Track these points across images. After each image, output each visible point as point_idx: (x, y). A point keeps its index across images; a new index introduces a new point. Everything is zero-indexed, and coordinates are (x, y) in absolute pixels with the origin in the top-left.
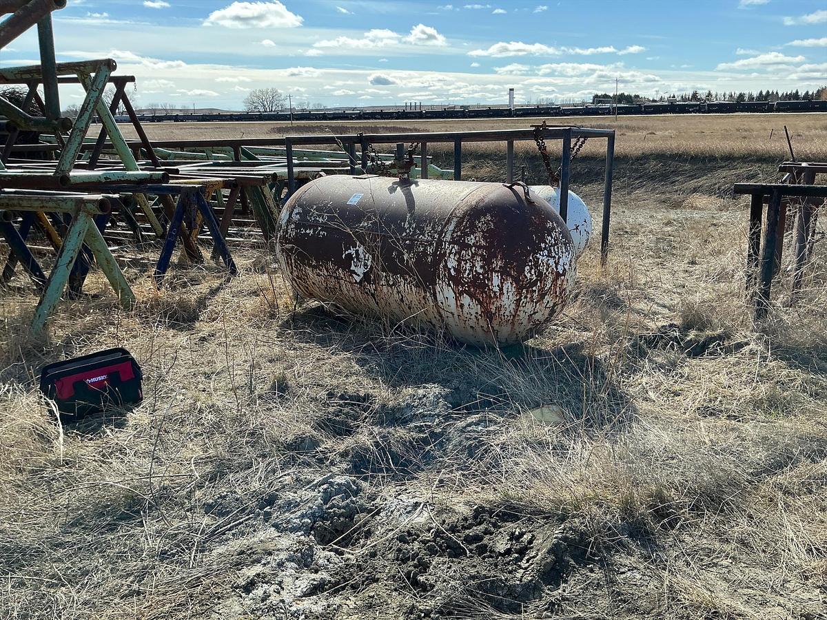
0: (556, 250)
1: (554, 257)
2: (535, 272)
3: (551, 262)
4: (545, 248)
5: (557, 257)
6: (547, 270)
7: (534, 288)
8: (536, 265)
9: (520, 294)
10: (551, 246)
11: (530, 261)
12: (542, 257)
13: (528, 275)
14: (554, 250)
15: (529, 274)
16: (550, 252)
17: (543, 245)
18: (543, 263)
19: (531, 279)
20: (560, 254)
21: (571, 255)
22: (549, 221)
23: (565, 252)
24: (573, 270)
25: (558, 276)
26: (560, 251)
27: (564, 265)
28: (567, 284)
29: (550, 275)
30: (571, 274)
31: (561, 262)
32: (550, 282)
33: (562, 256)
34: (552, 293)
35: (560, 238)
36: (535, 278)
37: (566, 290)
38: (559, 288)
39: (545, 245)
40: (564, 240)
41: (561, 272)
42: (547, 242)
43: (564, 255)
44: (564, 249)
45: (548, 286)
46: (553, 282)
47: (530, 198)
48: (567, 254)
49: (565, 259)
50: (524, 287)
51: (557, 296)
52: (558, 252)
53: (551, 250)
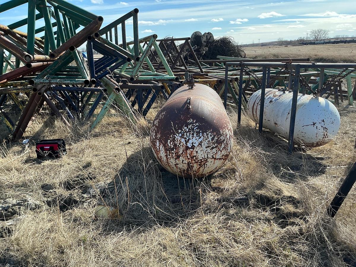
0: (188, 135)
1: (185, 138)
2: (173, 144)
3: (183, 140)
4: (180, 133)
5: (187, 138)
6: (180, 144)
7: (173, 152)
8: (174, 140)
9: (166, 152)
10: (185, 132)
11: (171, 138)
12: (178, 137)
13: (169, 144)
14: (186, 134)
15: (170, 144)
16: (183, 135)
17: (180, 131)
18: (177, 140)
19: (171, 147)
20: (191, 137)
21: (203, 139)
22: (191, 119)
23: (196, 137)
24: (204, 147)
25: (187, 148)
26: (191, 135)
27: (192, 143)
28: (197, 154)
29: (181, 147)
30: (201, 149)
31: (190, 141)
32: (182, 150)
33: (193, 138)
34: (184, 156)
35: (195, 129)
36: (173, 147)
37: (197, 157)
38: (190, 155)
39: (181, 131)
40: (198, 130)
41: (190, 147)
42: (183, 130)
43: (194, 138)
44: (195, 135)
45: (181, 152)
46: (184, 151)
47: (190, 106)
48: (197, 138)
49: (194, 140)
50: (168, 150)
51: (189, 159)
52: (189, 136)
53: (184, 134)
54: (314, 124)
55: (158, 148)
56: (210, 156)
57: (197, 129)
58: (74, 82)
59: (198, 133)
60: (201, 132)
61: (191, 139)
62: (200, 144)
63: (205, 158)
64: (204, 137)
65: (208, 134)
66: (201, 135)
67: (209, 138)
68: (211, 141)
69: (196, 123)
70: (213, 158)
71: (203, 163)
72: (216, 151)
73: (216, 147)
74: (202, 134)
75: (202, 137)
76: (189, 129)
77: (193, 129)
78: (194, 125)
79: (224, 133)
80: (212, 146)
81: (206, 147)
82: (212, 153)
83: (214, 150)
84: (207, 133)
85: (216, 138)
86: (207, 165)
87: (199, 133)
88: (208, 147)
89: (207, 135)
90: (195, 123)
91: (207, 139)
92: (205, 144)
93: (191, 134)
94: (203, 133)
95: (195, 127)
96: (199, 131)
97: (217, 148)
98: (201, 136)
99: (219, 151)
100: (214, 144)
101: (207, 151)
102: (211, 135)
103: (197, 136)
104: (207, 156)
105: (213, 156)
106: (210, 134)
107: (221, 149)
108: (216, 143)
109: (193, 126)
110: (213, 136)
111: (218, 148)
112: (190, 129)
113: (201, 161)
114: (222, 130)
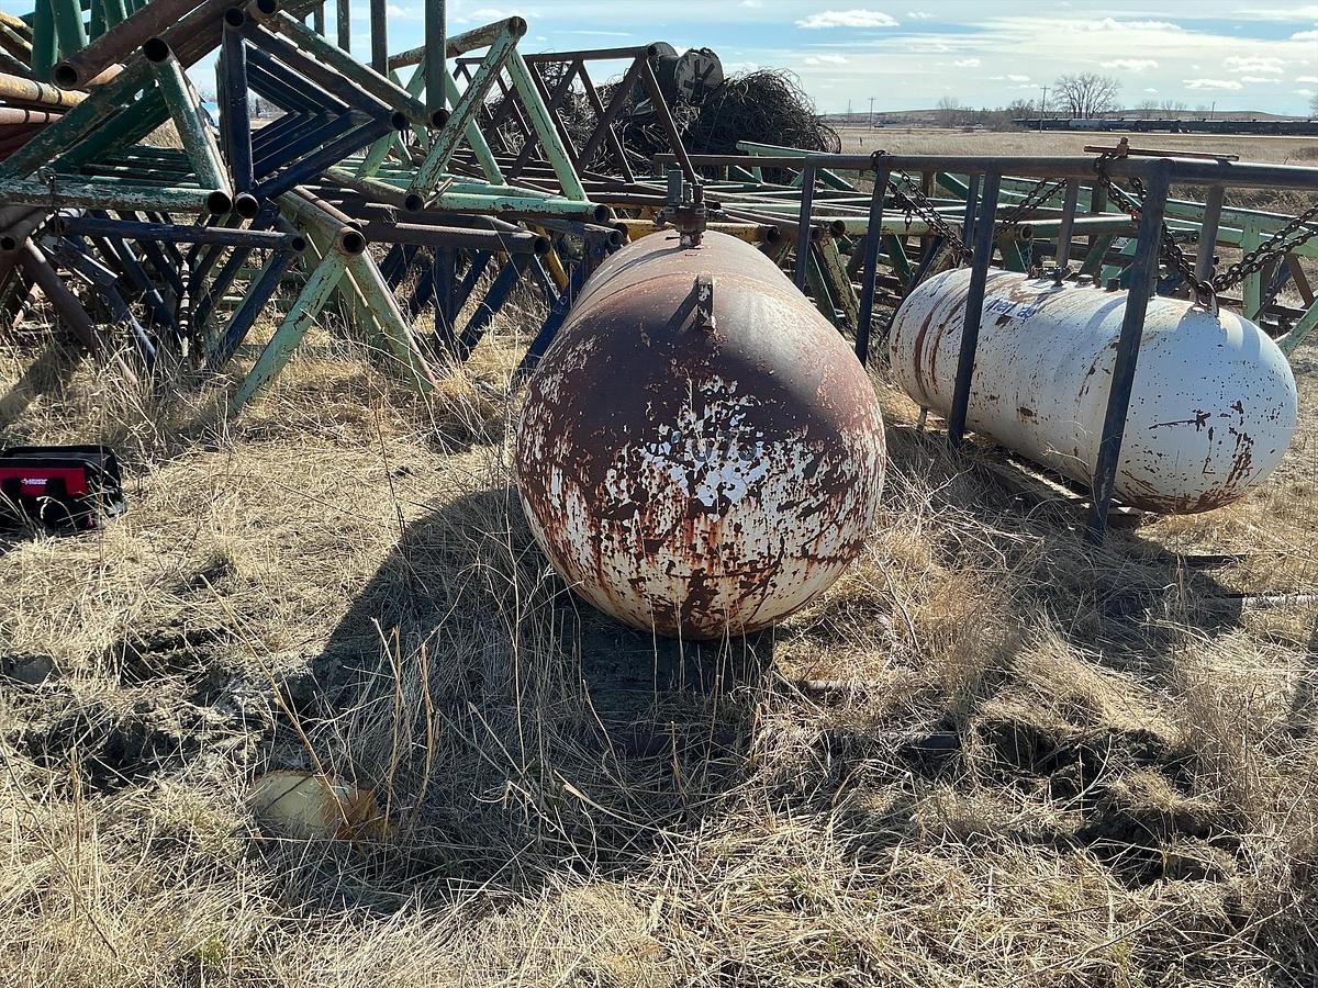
0: (702, 448)
1: (691, 464)
2: (629, 487)
3: (677, 473)
4: (667, 438)
5: (699, 465)
6: (662, 489)
7: (626, 523)
8: (634, 471)
9: (595, 525)
10: (686, 437)
11: (621, 459)
12: (653, 459)
13: (613, 490)
14: (695, 447)
15: (616, 488)
16: (678, 448)
17: (663, 430)
18: (652, 471)
19: (618, 501)
20: (713, 460)
21: (768, 471)
22: (717, 378)
23: (737, 459)
24: (770, 506)
25: (696, 509)
26: (715, 452)
27: (720, 488)
28: (736, 536)
29: (668, 503)
30: (758, 514)
31: (712, 479)
32: (669, 519)
33: (722, 465)
34: (678, 544)
35: (733, 422)
36: (627, 501)
37: (735, 550)
38: (704, 539)
39: (670, 432)
40: (748, 429)
41: (708, 503)
42: (681, 424)
43: (729, 465)
44: (733, 451)
45: (664, 527)
46: (679, 520)
47: (710, 314)
48: (742, 464)
49: (729, 475)
50: (603, 513)
51: (700, 557)
52: (708, 453)
53: (682, 446)
54: (1200, 420)
55: (556, 502)
56: (792, 547)
57: (744, 422)
58: (163, 199)
59: (747, 442)
60: (760, 439)
61: (713, 469)
62: (755, 492)
63: (771, 557)
64: (772, 459)
65: (791, 450)
66: (759, 452)
67: (793, 466)
68: (800, 481)
69: (738, 395)
70: (805, 553)
71: (758, 576)
72: (822, 525)
73: (820, 508)
74: (764, 447)
75: (765, 463)
76: (707, 424)
77: (725, 425)
78: (731, 403)
79: (857, 446)
80: (806, 504)
81: (780, 509)
82: (804, 535)
83: (813, 521)
84: (787, 444)
85: (823, 468)
86: (774, 585)
87: (752, 440)
88: (789, 505)
89: (787, 451)
90: (733, 395)
91: (785, 472)
92: (775, 492)
93: (717, 445)
94: (768, 443)
95: (733, 415)
96: (753, 433)
97: (824, 513)
98: (759, 455)
99: (831, 523)
100: (815, 495)
101: (782, 526)
102: (803, 454)
103: (743, 457)
104: (782, 548)
105: (807, 547)
106: (799, 447)
107: (842, 516)
108: (822, 489)
109: (725, 411)
110: (810, 458)
111: (830, 513)
112: (713, 421)
113: (754, 570)
114: (850, 431)
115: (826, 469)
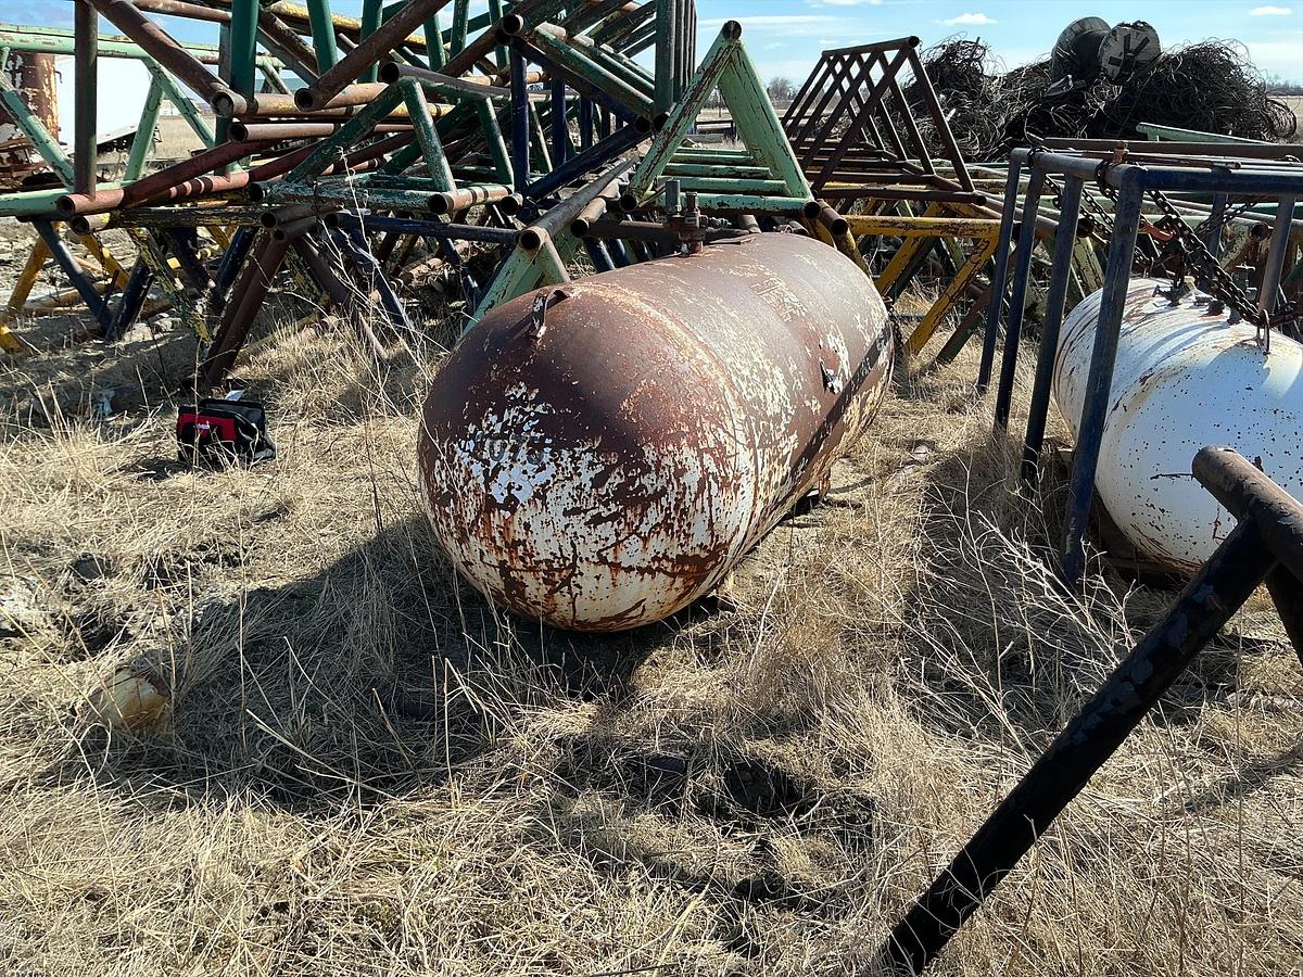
0: (497, 449)
1: (486, 462)
2: (447, 477)
3: (477, 468)
4: (473, 437)
5: (493, 464)
6: (466, 483)
7: (447, 509)
8: (450, 463)
10: (486, 437)
11: (443, 451)
12: (462, 454)
14: (492, 447)
15: (439, 477)
16: (480, 447)
17: (471, 428)
18: (460, 465)
19: (441, 489)
20: (505, 461)
21: (553, 476)
22: (522, 384)
23: (525, 463)
24: (556, 511)
25: (490, 505)
26: (507, 453)
27: (510, 487)
28: (527, 534)
29: (471, 495)
30: (544, 516)
31: (503, 477)
32: (472, 511)
33: (511, 466)
34: (482, 535)
35: (526, 428)
36: (446, 490)
37: (528, 547)
38: (500, 532)
39: (476, 431)
40: (538, 435)
41: (500, 500)
42: (485, 425)
43: (517, 465)
44: (522, 454)
45: (470, 518)
46: (479, 513)
47: (541, 325)
48: (530, 467)
49: (519, 477)
50: (434, 498)
51: (500, 549)
52: (501, 454)
53: (483, 444)
56: (587, 550)
57: (536, 428)
59: (536, 447)
60: (548, 445)
61: (504, 469)
62: (540, 495)
63: (565, 559)
64: (558, 466)
65: (579, 458)
66: (546, 458)
67: (580, 475)
68: (587, 489)
69: (536, 402)
70: (603, 561)
71: (561, 573)
72: (618, 535)
73: (613, 517)
74: (552, 454)
75: (552, 468)
76: (505, 427)
77: (519, 429)
78: (527, 409)
79: (667, 461)
80: (595, 512)
81: (566, 513)
82: (596, 542)
83: (606, 529)
84: (575, 452)
85: (615, 480)
86: (578, 586)
87: (541, 446)
88: (576, 511)
89: (574, 459)
90: (532, 402)
91: (571, 479)
92: (561, 497)
93: (509, 447)
94: (556, 449)
95: (527, 420)
96: (543, 439)
97: (619, 524)
98: (545, 460)
99: (630, 535)
100: (606, 505)
101: (569, 529)
102: (591, 464)
103: (531, 461)
104: (574, 551)
105: (604, 554)
106: (589, 457)
107: (644, 529)
108: (614, 500)
109: (521, 416)
110: (600, 468)
111: (626, 524)
112: (510, 424)
113: (551, 568)
114: (657, 446)
115: (618, 480)
